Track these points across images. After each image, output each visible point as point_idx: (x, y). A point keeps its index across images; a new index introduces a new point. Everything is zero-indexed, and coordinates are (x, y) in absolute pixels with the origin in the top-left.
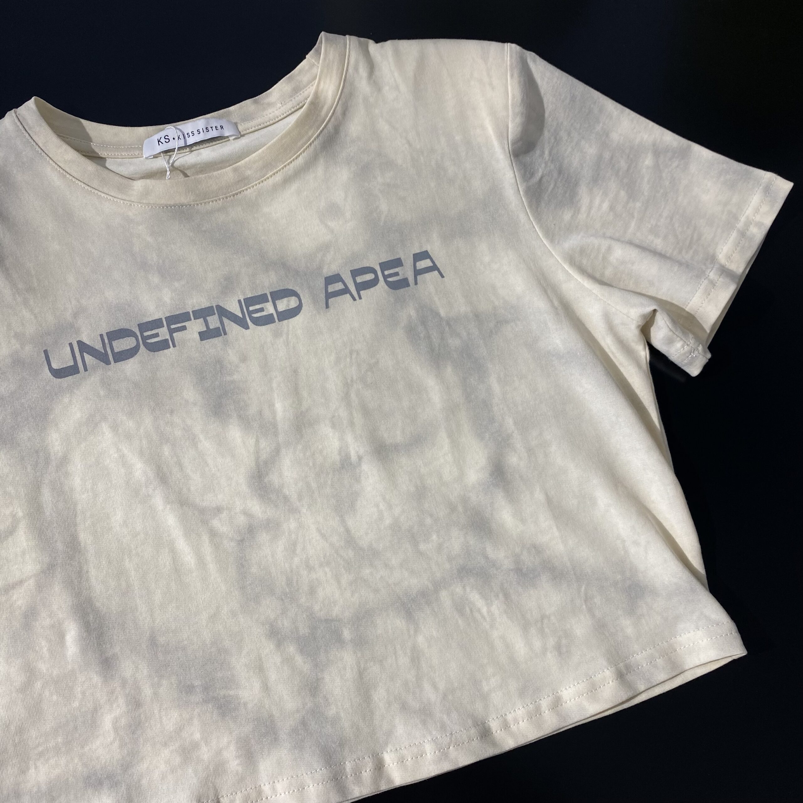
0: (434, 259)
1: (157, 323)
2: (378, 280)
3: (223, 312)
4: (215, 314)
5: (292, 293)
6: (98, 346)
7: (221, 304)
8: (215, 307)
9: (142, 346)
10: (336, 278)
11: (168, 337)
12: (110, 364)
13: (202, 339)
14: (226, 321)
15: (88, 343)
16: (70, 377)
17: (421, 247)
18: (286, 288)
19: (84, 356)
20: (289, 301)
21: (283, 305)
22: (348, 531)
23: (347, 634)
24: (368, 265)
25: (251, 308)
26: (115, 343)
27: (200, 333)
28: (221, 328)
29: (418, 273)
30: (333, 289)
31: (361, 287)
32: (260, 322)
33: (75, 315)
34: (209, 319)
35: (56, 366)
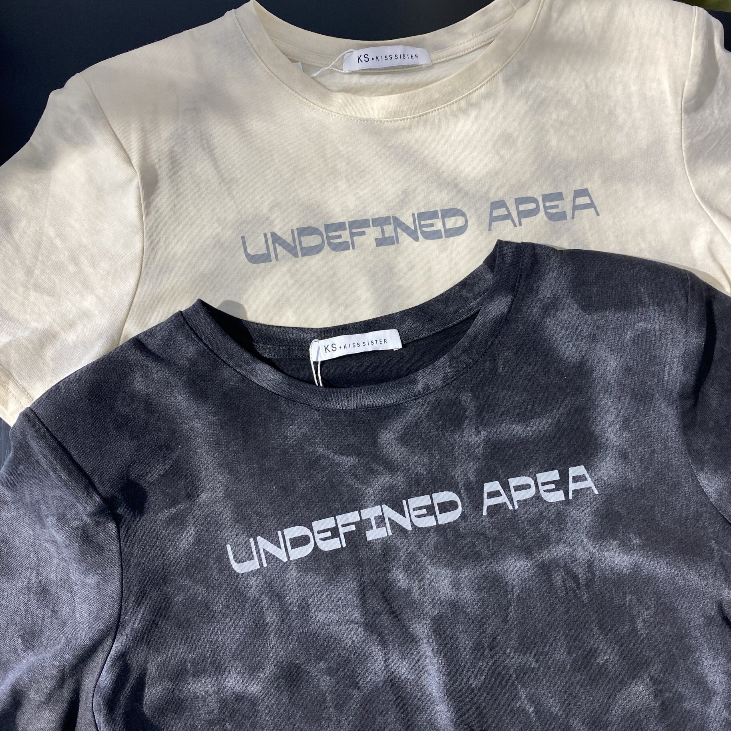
0: (592, 197)
1: (341, 226)
2: (539, 210)
3: (398, 223)
4: (391, 224)
5: (460, 213)
6: (289, 239)
7: (398, 216)
8: (391, 218)
9: (326, 245)
10: (500, 204)
11: (349, 240)
12: (298, 257)
13: (377, 245)
14: (399, 231)
15: (280, 235)
16: (263, 264)
17: (582, 184)
18: (455, 208)
19: (276, 247)
20: (456, 220)
21: (452, 223)
24: (531, 196)
25: (423, 223)
26: (303, 239)
27: (376, 240)
28: (395, 237)
29: (576, 208)
30: (498, 213)
31: (523, 214)
32: (429, 236)
33: (271, 209)
34: (386, 228)
35: (250, 252)
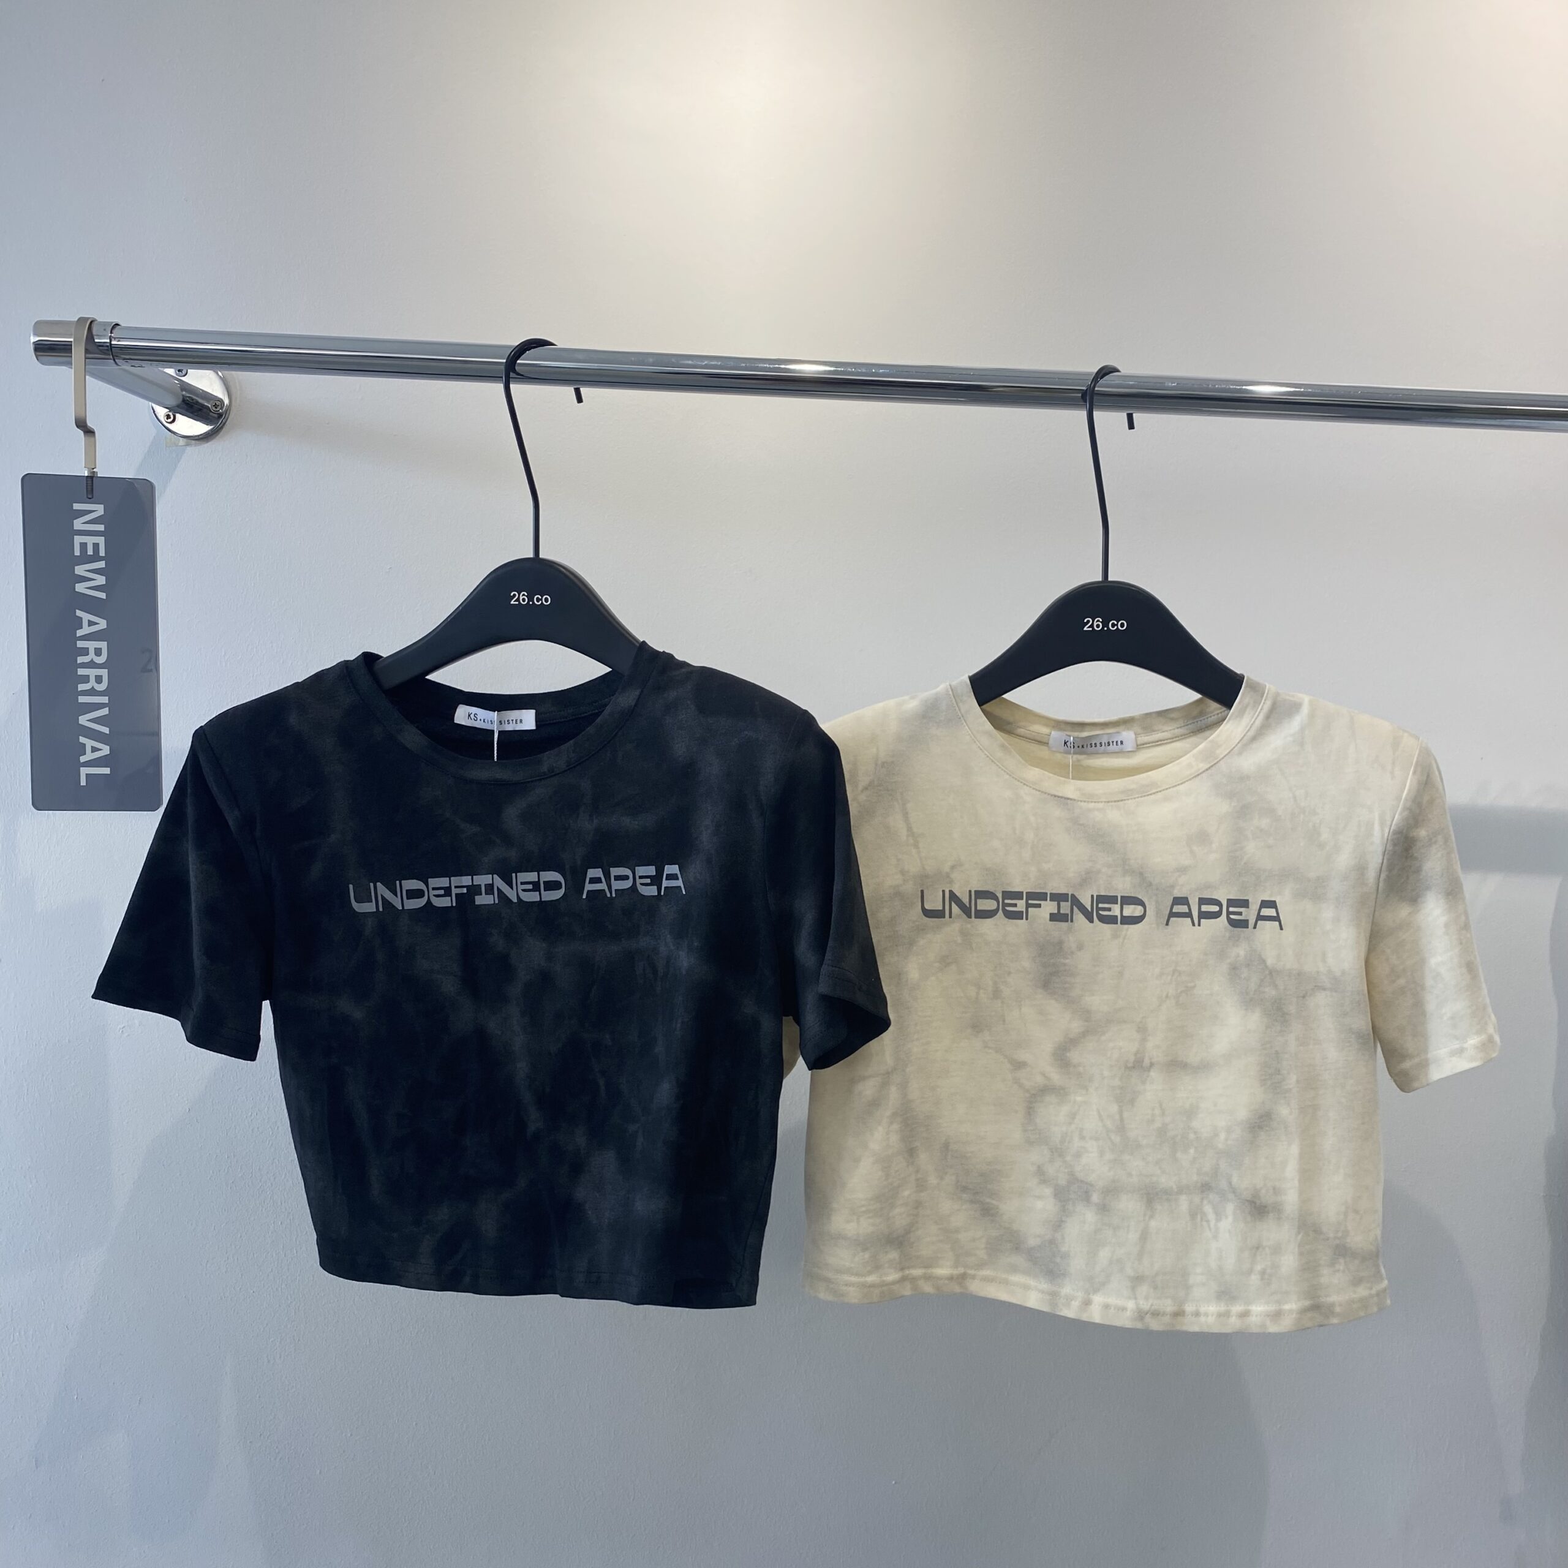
0: (1279, 911)
1: (1018, 895)
2: (1221, 914)
3: (1076, 902)
4: (1068, 902)
5: (1141, 903)
6: (966, 901)
7: (1076, 894)
8: (1070, 895)
9: (1000, 911)
10: (1183, 901)
11: (1024, 910)
12: (971, 918)
13: (1051, 920)
14: (1075, 909)
15: (958, 895)
16: (937, 920)
17: (1272, 896)
18: (1136, 896)
19: (951, 905)
21: (1130, 911)
22: (1122, 1119)
23: (1095, 1198)
24: (1216, 898)
25: (1100, 905)
27: (1051, 915)
28: (1070, 915)
29: (1260, 918)
30: (1178, 910)
31: (1203, 915)
32: (1104, 920)
33: (953, 867)
34: (1062, 904)
35: (927, 907)
